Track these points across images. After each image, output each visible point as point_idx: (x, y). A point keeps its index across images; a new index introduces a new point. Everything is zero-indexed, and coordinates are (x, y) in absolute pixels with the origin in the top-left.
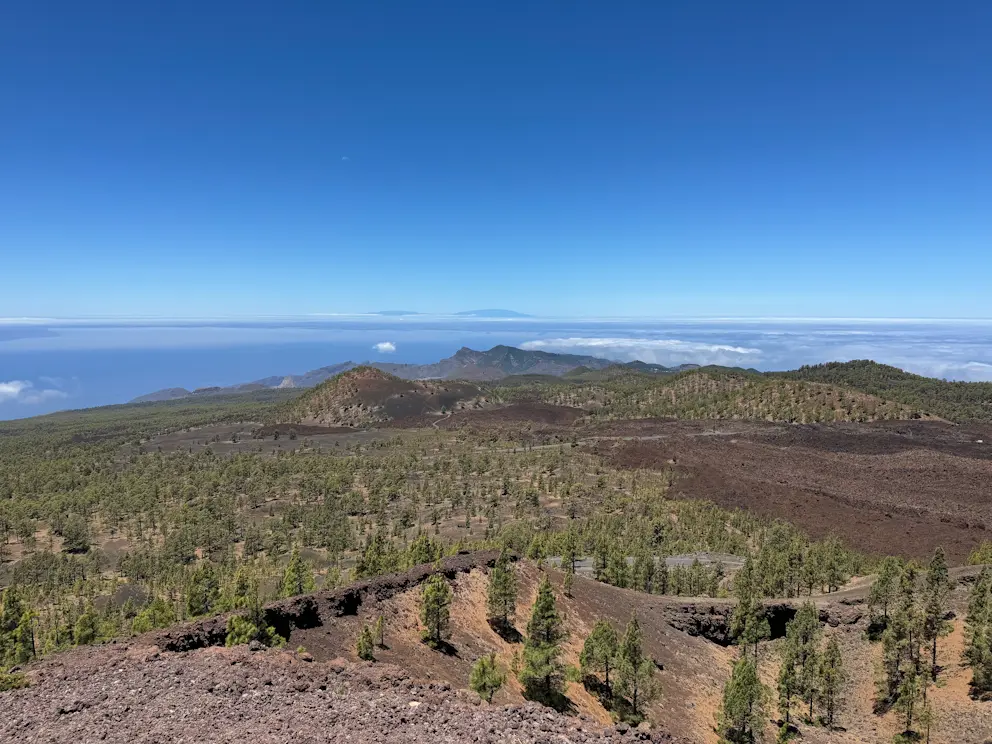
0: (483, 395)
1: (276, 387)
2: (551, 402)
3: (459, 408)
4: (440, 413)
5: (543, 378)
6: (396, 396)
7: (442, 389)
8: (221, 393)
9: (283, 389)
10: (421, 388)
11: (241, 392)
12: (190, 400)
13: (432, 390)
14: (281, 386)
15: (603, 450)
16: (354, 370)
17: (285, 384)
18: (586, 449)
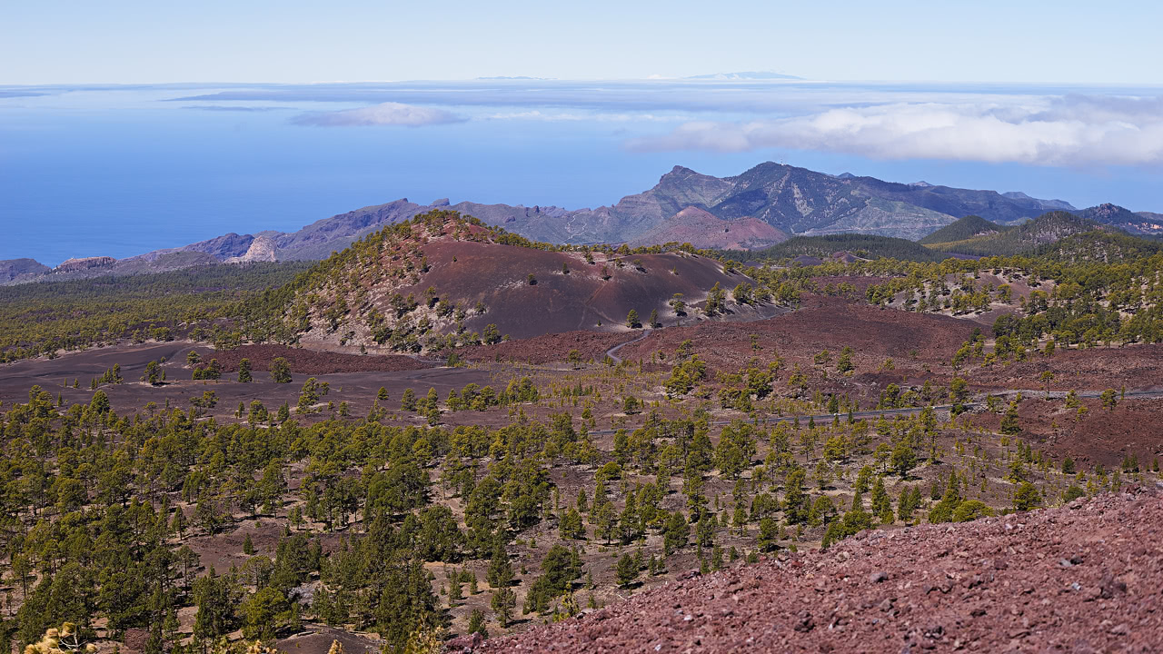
0: (730, 284)
1: (235, 260)
2: (900, 304)
3: (672, 314)
4: (624, 328)
5: (877, 245)
6: (519, 284)
7: (629, 267)
8: (116, 272)
9: (253, 265)
10: (579, 266)
11: (161, 270)
12: (52, 288)
13: (605, 270)
14: (248, 257)
15: (1031, 421)
16: (418, 219)
17: (254, 252)
18: (988, 420)
